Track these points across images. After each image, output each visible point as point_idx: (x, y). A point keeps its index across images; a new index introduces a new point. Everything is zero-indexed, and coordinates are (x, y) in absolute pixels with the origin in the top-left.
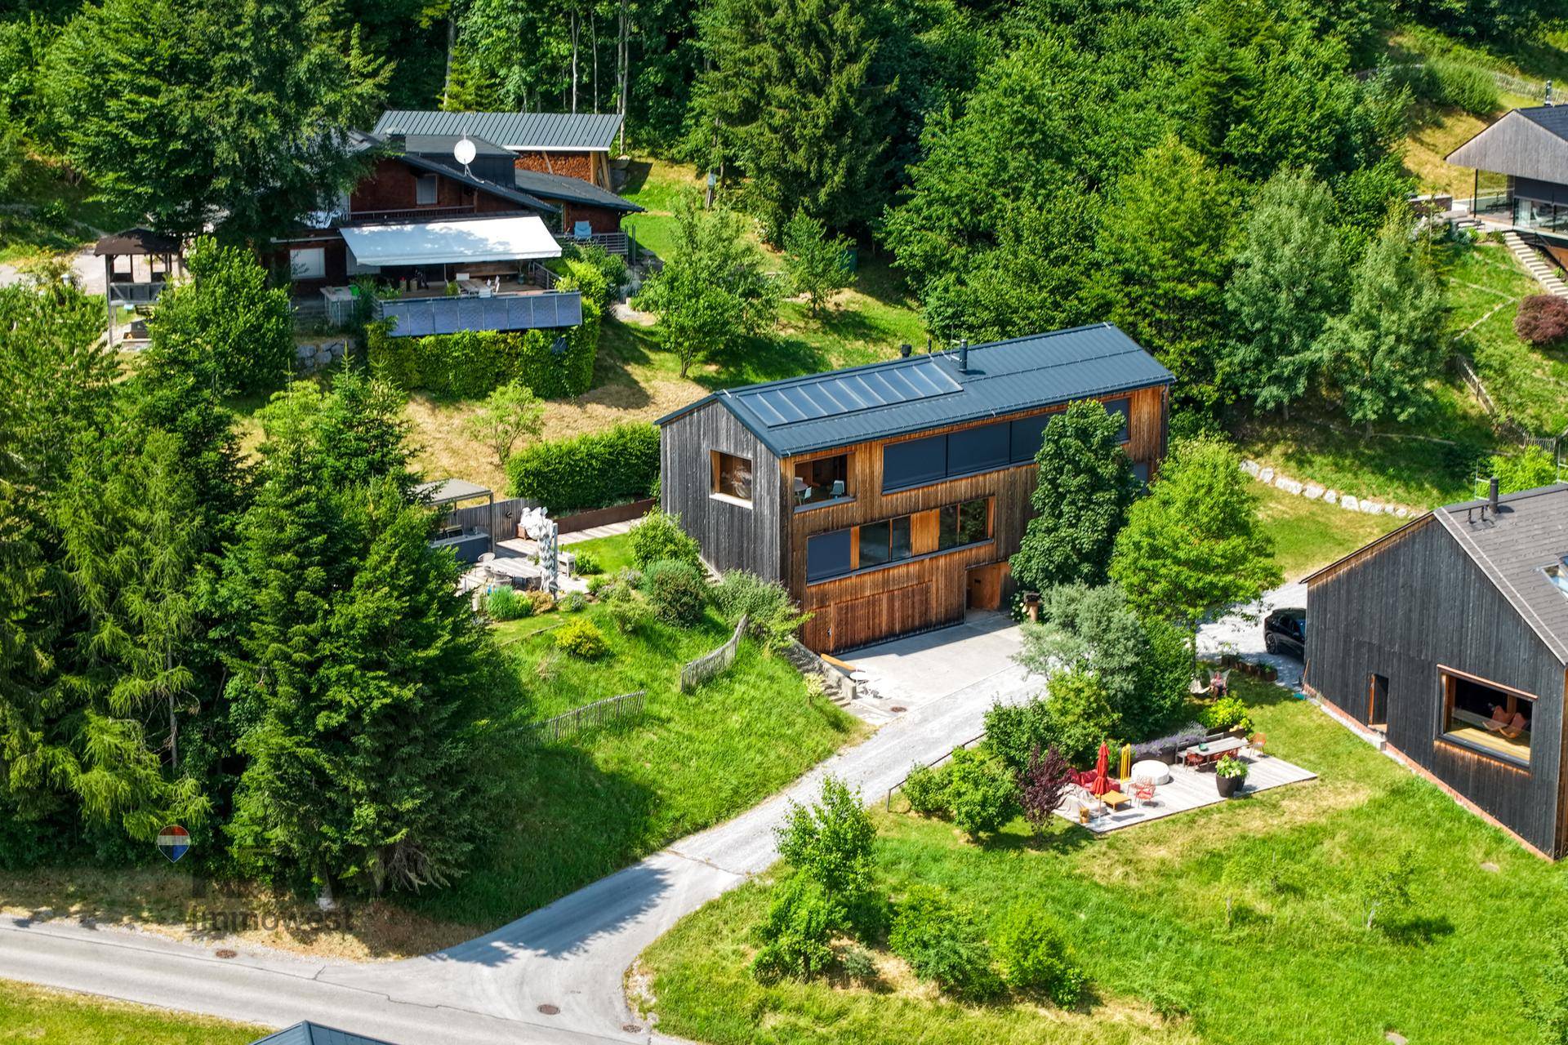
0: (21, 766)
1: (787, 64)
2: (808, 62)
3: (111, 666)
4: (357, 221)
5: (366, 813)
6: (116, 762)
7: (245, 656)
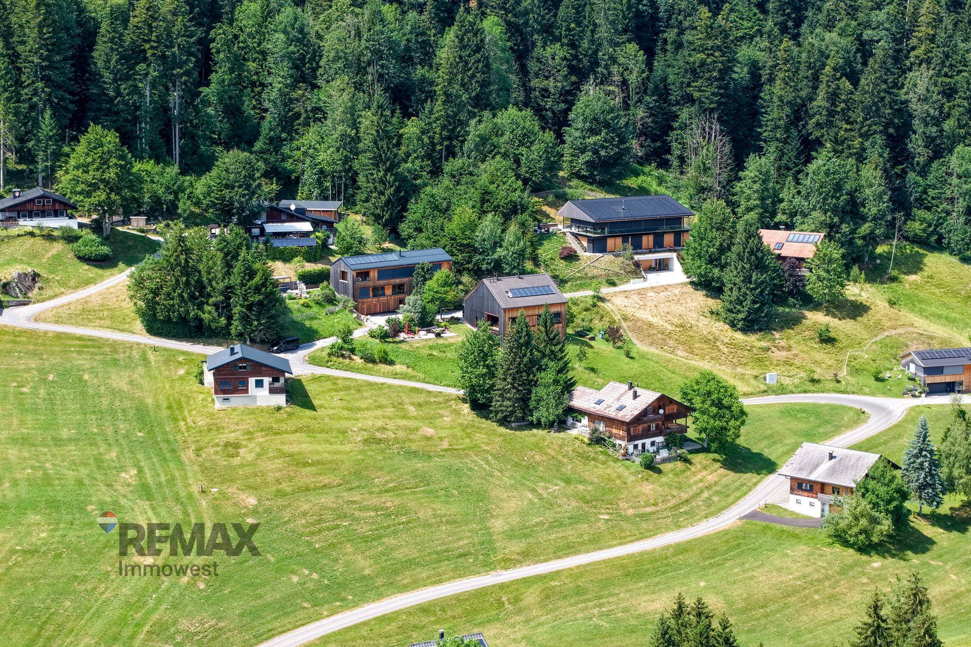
0: (193, 313)
1: (375, 188)
2: (380, 187)
3: (209, 296)
4: (268, 222)
5: (256, 323)
6: (210, 312)
7: (234, 294)
